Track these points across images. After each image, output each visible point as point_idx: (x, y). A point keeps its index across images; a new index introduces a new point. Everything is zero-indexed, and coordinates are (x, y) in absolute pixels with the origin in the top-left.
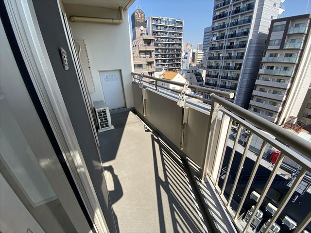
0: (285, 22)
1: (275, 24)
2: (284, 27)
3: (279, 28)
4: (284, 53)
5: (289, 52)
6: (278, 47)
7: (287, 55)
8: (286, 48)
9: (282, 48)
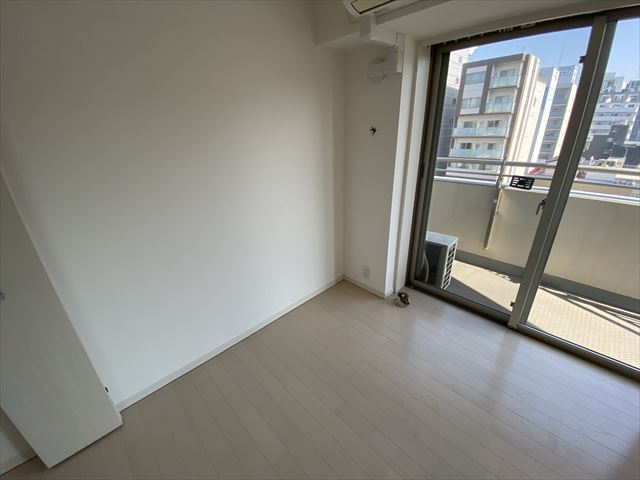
0: (484, 68)
1: (469, 71)
2: (484, 76)
3: (476, 78)
4: (486, 120)
5: (494, 119)
6: (477, 111)
7: (490, 125)
8: (489, 112)
9: (482, 112)
